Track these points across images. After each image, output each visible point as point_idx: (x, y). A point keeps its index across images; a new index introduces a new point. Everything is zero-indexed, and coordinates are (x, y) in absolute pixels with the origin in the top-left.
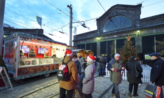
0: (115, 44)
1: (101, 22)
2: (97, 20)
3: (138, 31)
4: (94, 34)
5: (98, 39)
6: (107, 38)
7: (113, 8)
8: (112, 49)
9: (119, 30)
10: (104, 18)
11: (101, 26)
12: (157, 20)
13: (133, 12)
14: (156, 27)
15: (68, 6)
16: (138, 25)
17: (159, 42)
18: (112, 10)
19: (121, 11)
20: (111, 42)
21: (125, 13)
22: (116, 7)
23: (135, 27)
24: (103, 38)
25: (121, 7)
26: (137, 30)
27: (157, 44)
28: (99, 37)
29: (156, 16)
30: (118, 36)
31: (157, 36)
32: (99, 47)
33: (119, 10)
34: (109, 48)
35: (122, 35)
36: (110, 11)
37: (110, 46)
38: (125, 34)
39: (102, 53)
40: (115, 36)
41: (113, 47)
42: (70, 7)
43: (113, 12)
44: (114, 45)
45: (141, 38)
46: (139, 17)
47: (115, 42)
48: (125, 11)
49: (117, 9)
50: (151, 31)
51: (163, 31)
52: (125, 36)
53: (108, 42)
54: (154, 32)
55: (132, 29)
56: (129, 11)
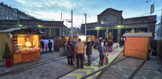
0: (108, 32)
1: (100, 17)
2: (98, 16)
4: (95, 24)
5: (98, 28)
6: (103, 28)
7: (108, 10)
8: (106, 35)
9: (110, 24)
10: (102, 15)
11: (100, 20)
12: (129, 21)
13: (118, 14)
14: (127, 25)
15: (85, 14)
16: (120, 22)
17: (128, 32)
18: (107, 11)
19: (112, 12)
21: (114, 14)
23: (118, 23)
24: (101, 28)
25: (112, 10)
26: (119, 25)
28: (98, 27)
29: (128, 19)
30: (109, 27)
31: (127, 29)
32: (98, 33)
33: (111, 12)
34: (104, 34)
35: (111, 27)
36: (106, 11)
37: (105, 32)
38: (113, 27)
39: (100, 37)
40: (108, 27)
41: (106, 33)
43: (108, 13)
45: (120, 30)
47: (108, 30)
48: (114, 13)
49: (110, 11)
50: (125, 26)
51: (131, 27)
52: (113, 28)
53: (104, 30)
54: (127, 27)
55: (116, 24)
56: (116, 13)
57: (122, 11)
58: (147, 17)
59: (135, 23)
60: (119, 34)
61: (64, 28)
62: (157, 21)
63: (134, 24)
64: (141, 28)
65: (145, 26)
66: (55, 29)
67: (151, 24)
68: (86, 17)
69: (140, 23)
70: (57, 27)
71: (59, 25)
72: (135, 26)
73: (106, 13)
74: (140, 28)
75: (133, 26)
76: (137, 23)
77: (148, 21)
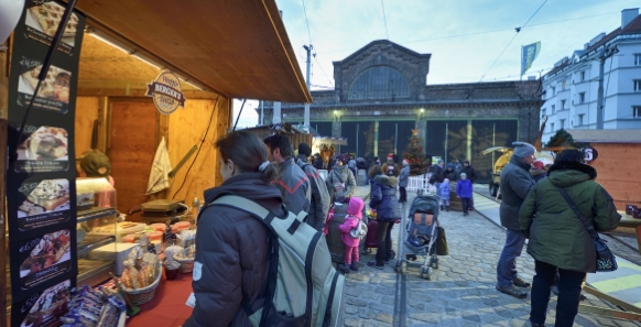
0: (376, 130)
1: (345, 71)
2: (336, 64)
3: (422, 110)
4: (325, 99)
5: (336, 115)
6: (358, 113)
7: (376, 45)
8: (369, 142)
9: (385, 100)
10: (353, 64)
11: (345, 84)
12: (453, 93)
13: (416, 66)
14: (451, 106)
16: (422, 97)
17: (453, 134)
18: (372, 48)
19: (393, 57)
20: (367, 126)
21: (399, 63)
22: (383, 46)
23: (417, 99)
24: (349, 114)
26: (420, 106)
27: (450, 137)
28: (339, 108)
29: (452, 85)
30: (384, 113)
31: (450, 122)
32: (337, 133)
33: (389, 54)
34: (363, 140)
35: (391, 113)
36: (368, 51)
37: (365, 133)
38: (396, 112)
40: (377, 113)
41: (371, 136)
43: (376, 56)
44: (374, 132)
45: (425, 124)
46: (425, 81)
47: (377, 125)
48: (400, 59)
49: (384, 50)
50: (442, 112)
51: (461, 115)
52: (397, 116)
53: (362, 123)
54: (447, 114)
55: (410, 103)
56: (407, 62)
57: (428, 56)
58: (511, 85)
59: (475, 101)
62: (544, 101)
63: (474, 105)
64: (496, 121)
65: (509, 114)
67: (527, 110)
68: (308, 61)
69: (494, 105)
72: (476, 115)
73: (369, 59)
74: (492, 122)
75: (470, 112)
76: (484, 104)
77: (517, 100)
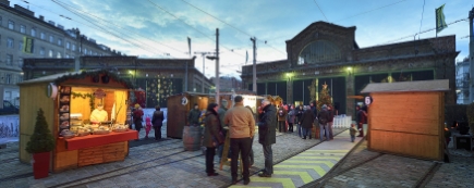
0: (317, 85)
1: (294, 46)
2: (288, 42)
3: (350, 68)
4: (282, 66)
5: (289, 76)
6: (304, 74)
7: (315, 27)
8: (312, 93)
9: (323, 63)
10: (299, 41)
11: (295, 55)
13: (344, 36)
14: (373, 64)
16: (350, 59)
18: (312, 28)
19: (327, 32)
20: (309, 82)
21: (331, 36)
22: (319, 26)
23: (346, 60)
24: (298, 74)
25: (325, 27)
26: (348, 65)
28: (290, 71)
29: (373, 48)
30: (322, 72)
31: (374, 76)
32: (289, 89)
33: (324, 30)
34: (308, 92)
35: (327, 72)
36: (309, 31)
37: (309, 87)
38: (331, 71)
39: (296, 99)
40: (317, 73)
41: (313, 89)
42: (254, 40)
43: (315, 33)
44: (315, 86)
45: (353, 78)
47: (317, 81)
48: (332, 33)
49: (320, 28)
50: (366, 68)
51: (382, 70)
52: (331, 74)
53: (305, 81)
54: (371, 70)
55: (341, 63)
56: (338, 35)
57: (354, 28)
58: (426, 42)
59: (393, 58)
60: (349, 90)
61: (197, 76)
62: (458, 53)
63: (392, 60)
64: (413, 72)
65: (426, 65)
66: (172, 80)
67: (441, 61)
68: (255, 47)
69: (409, 60)
70: (178, 76)
71: (183, 71)
72: (395, 69)
73: (310, 36)
74: (409, 73)
75: (390, 66)
76: (400, 59)
77: (432, 53)
